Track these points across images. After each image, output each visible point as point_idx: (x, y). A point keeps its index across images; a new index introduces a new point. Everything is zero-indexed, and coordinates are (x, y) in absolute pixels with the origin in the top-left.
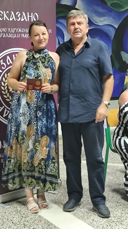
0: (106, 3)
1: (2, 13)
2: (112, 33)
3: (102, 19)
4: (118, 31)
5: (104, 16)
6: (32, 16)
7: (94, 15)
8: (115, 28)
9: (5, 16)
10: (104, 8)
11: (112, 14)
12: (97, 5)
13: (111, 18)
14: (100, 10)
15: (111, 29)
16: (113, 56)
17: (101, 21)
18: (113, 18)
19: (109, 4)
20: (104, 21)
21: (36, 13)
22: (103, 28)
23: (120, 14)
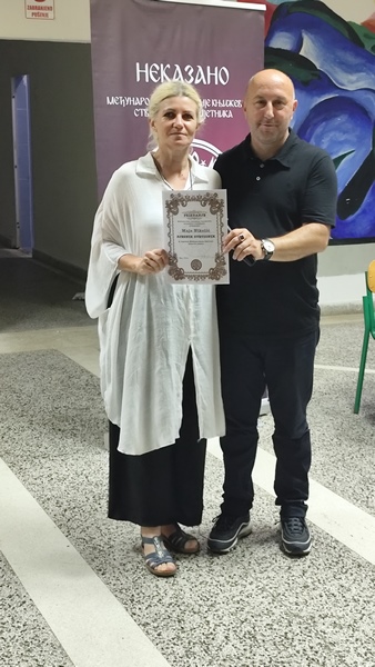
0: (362, 46)
1: (158, 68)
3: (353, 77)
5: (358, 71)
6: (216, 74)
7: (337, 69)
9: (163, 73)
10: (357, 55)
12: (345, 49)
14: (350, 58)
17: (352, 82)
19: (368, 47)
20: (357, 81)
21: (224, 68)
22: (355, 96)
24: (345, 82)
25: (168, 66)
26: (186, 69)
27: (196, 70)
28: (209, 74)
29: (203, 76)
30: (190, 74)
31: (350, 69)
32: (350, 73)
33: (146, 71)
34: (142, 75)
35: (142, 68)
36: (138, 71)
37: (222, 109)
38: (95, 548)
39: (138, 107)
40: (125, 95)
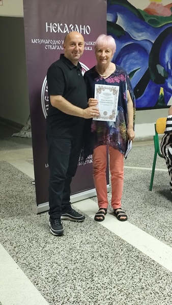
0: (144, 20)
1: (56, 26)
2: (149, 48)
3: (140, 34)
4: (154, 45)
5: (142, 32)
6: (84, 29)
7: (133, 31)
8: (152, 43)
9: (59, 28)
10: (142, 24)
11: (150, 29)
13: (149, 34)
14: (139, 26)
15: (148, 43)
16: (150, 69)
17: (139, 37)
18: (150, 34)
19: (147, 21)
20: (142, 36)
21: (88, 26)
22: (141, 43)
23: (156, 30)
24: (136, 36)
25: (61, 24)
26: (70, 26)
27: (75, 27)
28: (81, 29)
29: (78, 30)
30: (72, 28)
31: (139, 30)
32: (139, 32)
33: (51, 27)
34: (49, 29)
35: (49, 25)
36: (47, 27)
37: (87, 46)
38: (31, 269)
39: (47, 44)
40: (41, 38)
